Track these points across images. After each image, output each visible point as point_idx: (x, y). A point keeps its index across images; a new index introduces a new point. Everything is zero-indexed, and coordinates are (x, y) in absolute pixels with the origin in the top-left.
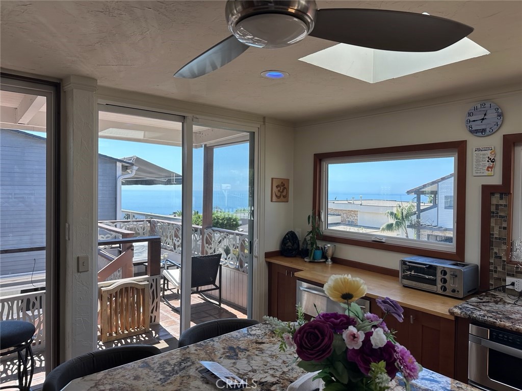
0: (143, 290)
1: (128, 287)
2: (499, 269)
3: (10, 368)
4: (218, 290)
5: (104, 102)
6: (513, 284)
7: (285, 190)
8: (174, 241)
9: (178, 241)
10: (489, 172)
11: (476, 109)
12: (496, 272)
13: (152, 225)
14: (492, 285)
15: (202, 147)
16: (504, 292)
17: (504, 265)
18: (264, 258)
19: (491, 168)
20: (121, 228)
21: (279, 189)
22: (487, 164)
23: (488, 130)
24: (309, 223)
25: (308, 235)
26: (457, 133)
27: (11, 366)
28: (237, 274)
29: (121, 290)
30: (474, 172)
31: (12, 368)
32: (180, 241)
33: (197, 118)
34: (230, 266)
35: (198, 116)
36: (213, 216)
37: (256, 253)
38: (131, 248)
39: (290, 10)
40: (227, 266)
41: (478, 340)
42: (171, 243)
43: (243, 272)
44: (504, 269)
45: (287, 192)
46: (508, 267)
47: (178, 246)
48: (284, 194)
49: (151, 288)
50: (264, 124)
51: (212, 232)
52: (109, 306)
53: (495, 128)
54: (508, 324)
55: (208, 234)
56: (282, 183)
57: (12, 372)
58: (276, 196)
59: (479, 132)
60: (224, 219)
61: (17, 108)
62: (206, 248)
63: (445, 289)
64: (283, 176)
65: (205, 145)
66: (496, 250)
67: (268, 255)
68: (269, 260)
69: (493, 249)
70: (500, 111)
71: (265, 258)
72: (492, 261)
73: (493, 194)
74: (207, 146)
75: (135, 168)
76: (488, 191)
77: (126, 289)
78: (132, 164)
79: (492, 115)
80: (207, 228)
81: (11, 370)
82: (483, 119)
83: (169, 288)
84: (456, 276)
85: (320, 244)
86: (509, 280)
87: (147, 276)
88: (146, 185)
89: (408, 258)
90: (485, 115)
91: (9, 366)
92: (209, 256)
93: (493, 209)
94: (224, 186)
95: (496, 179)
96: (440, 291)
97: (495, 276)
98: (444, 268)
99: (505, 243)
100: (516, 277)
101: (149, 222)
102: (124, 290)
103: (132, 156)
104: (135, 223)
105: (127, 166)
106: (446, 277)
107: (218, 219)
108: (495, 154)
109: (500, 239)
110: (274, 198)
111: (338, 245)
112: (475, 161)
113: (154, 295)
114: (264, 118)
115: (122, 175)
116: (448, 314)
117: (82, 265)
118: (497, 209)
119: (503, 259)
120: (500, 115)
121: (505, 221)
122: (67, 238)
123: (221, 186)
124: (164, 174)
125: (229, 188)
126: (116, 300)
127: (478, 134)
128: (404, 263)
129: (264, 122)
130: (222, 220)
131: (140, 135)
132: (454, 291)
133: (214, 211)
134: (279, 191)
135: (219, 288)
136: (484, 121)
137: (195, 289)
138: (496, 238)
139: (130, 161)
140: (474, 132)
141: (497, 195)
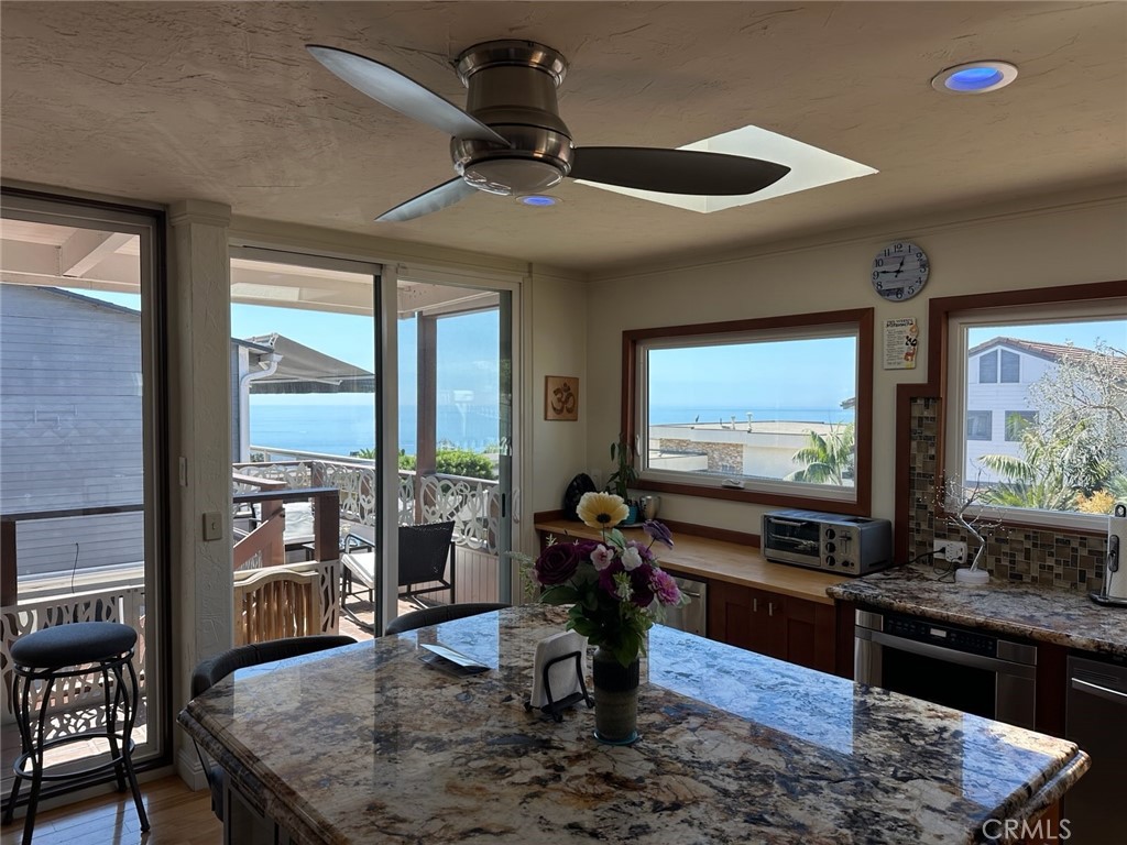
0: (308, 587)
1: (279, 582)
2: (924, 526)
3: (72, 723)
4: (449, 590)
5: (240, 243)
6: (943, 551)
7: (571, 398)
8: (361, 501)
9: (369, 502)
10: (909, 363)
11: (887, 253)
12: (918, 531)
13: (315, 471)
14: (913, 554)
15: (414, 316)
16: (931, 565)
17: (931, 520)
18: (533, 525)
19: (912, 355)
20: (256, 476)
21: (559, 396)
22: (906, 349)
23: (906, 290)
24: (613, 457)
25: (612, 480)
26: (857, 294)
27: (73, 721)
28: (484, 560)
29: (267, 587)
30: (885, 362)
31: (76, 723)
32: (373, 501)
33: (405, 268)
34: (470, 544)
35: (407, 264)
36: (439, 458)
37: (516, 514)
38: (280, 513)
39: (536, 155)
40: (466, 546)
41: (868, 633)
42: (354, 507)
43: (496, 554)
44: (930, 526)
45: (575, 403)
46: (937, 520)
47: (370, 512)
48: (569, 405)
49: (322, 584)
50: (531, 276)
51: (436, 481)
52: (245, 618)
53: (917, 287)
54: (910, 605)
55: (427, 486)
56: (565, 385)
57: (77, 729)
58: (554, 409)
59: (893, 294)
60: (460, 464)
61: (60, 247)
62: (424, 512)
63: (832, 562)
64: (568, 372)
65: (420, 313)
66: (918, 495)
67: (540, 518)
68: (541, 527)
69: (914, 494)
70: (924, 257)
71: (535, 523)
72: (912, 513)
73: (914, 399)
74: (424, 314)
75: (277, 358)
76: (906, 394)
77: (277, 584)
78: (270, 351)
79: (912, 264)
80: (427, 474)
81: (75, 726)
82: (898, 272)
83: (353, 591)
84: (849, 539)
86: (938, 544)
87: (314, 562)
88: (298, 392)
89: (774, 512)
90: (902, 264)
91: (69, 720)
92: (430, 525)
93: (914, 424)
94: (459, 394)
95: (919, 376)
96: (825, 566)
97: (918, 538)
98: (831, 525)
99: (932, 483)
100: (950, 539)
101: (310, 465)
102: (273, 586)
103: (269, 334)
104: (282, 468)
105: (259, 355)
106: (833, 541)
107: (449, 465)
108: (918, 331)
109: (924, 475)
110: (551, 413)
111: (665, 497)
112: (886, 343)
113: (329, 598)
114: (530, 265)
115: (251, 372)
116: (826, 596)
117: (212, 529)
118: (920, 426)
119: (930, 510)
120: (925, 265)
121: (933, 445)
122: (183, 483)
123: (453, 395)
124: (335, 371)
125: (469, 398)
126: (257, 607)
127: (892, 297)
128: (767, 519)
129: (530, 272)
130: (456, 467)
131: (292, 294)
132: (846, 564)
133: (440, 447)
134: (559, 400)
135: (451, 586)
136: (900, 275)
137: (404, 589)
138: (919, 474)
139: (265, 345)
140: (885, 293)
141: (920, 402)
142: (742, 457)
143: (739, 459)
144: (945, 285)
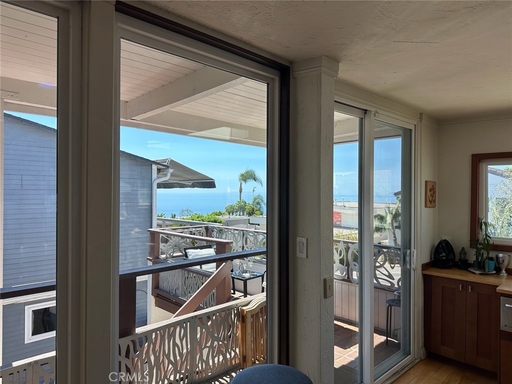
7: (434, 194)
18: (420, 270)
21: (431, 193)
33: (378, 113)
37: (414, 265)
48: (434, 198)
56: (433, 186)
58: (430, 201)
61: (127, 102)
67: (426, 266)
75: (171, 170)
78: (168, 167)
103: (167, 158)
105: (162, 169)
114: (421, 114)
115: (158, 177)
117: (329, 290)
122: (302, 256)
129: (421, 119)
139: (164, 164)
142: (341, 218)
143: (339, 219)
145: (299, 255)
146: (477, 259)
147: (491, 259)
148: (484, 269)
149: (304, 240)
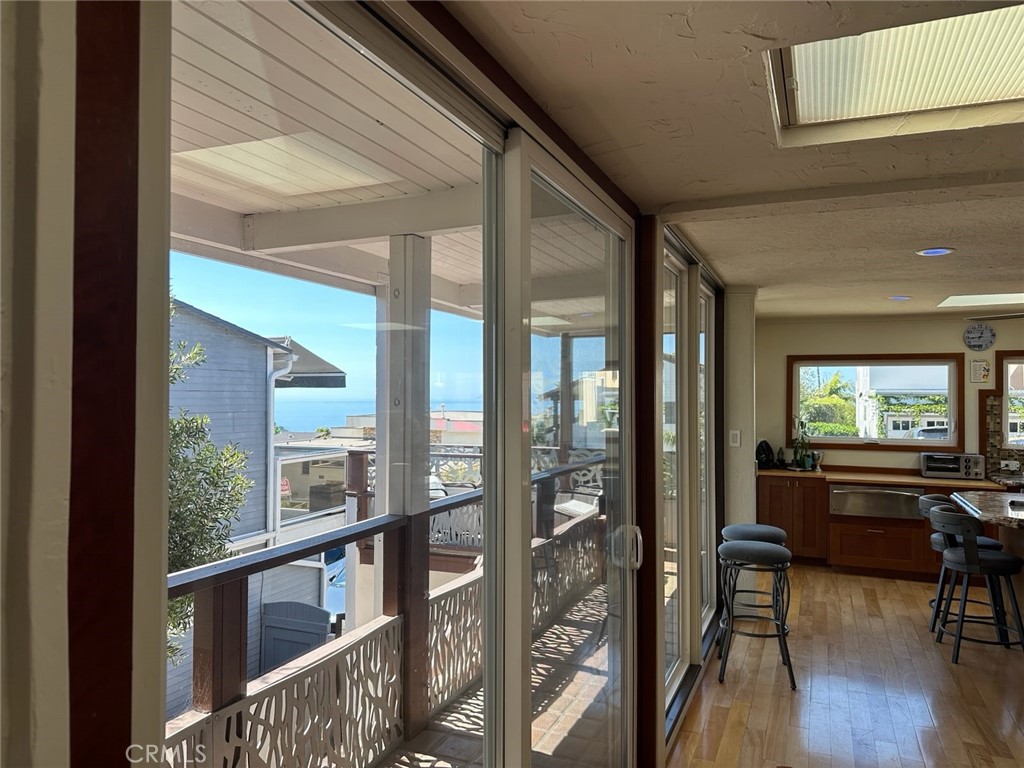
2: (995, 455)
6: (1006, 466)
10: (984, 380)
11: (974, 328)
12: (992, 458)
14: (989, 469)
17: (998, 452)
19: (986, 376)
22: (983, 373)
23: (983, 346)
26: (956, 346)
30: (972, 379)
44: (998, 455)
46: (1002, 453)
53: (989, 345)
59: (976, 347)
63: (969, 474)
66: (991, 441)
69: (989, 440)
70: (993, 332)
72: (988, 450)
73: (988, 396)
75: (294, 358)
76: (983, 395)
78: (290, 351)
79: (987, 334)
82: (980, 337)
85: (809, 453)
86: (1003, 463)
90: (982, 334)
93: (988, 408)
95: (990, 385)
96: (965, 476)
97: (992, 461)
98: (968, 457)
99: (997, 435)
100: (1010, 460)
106: (969, 464)
108: (989, 365)
109: (994, 432)
112: (972, 370)
115: (275, 370)
118: (992, 408)
119: (998, 448)
120: (994, 335)
127: (975, 349)
132: (977, 474)
136: (980, 339)
138: (991, 431)
139: (284, 345)
140: (971, 347)
141: (992, 397)
144: (1003, 344)
145: (731, 444)
146: (795, 457)
147: (808, 456)
148: (805, 467)
149: (738, 432)
